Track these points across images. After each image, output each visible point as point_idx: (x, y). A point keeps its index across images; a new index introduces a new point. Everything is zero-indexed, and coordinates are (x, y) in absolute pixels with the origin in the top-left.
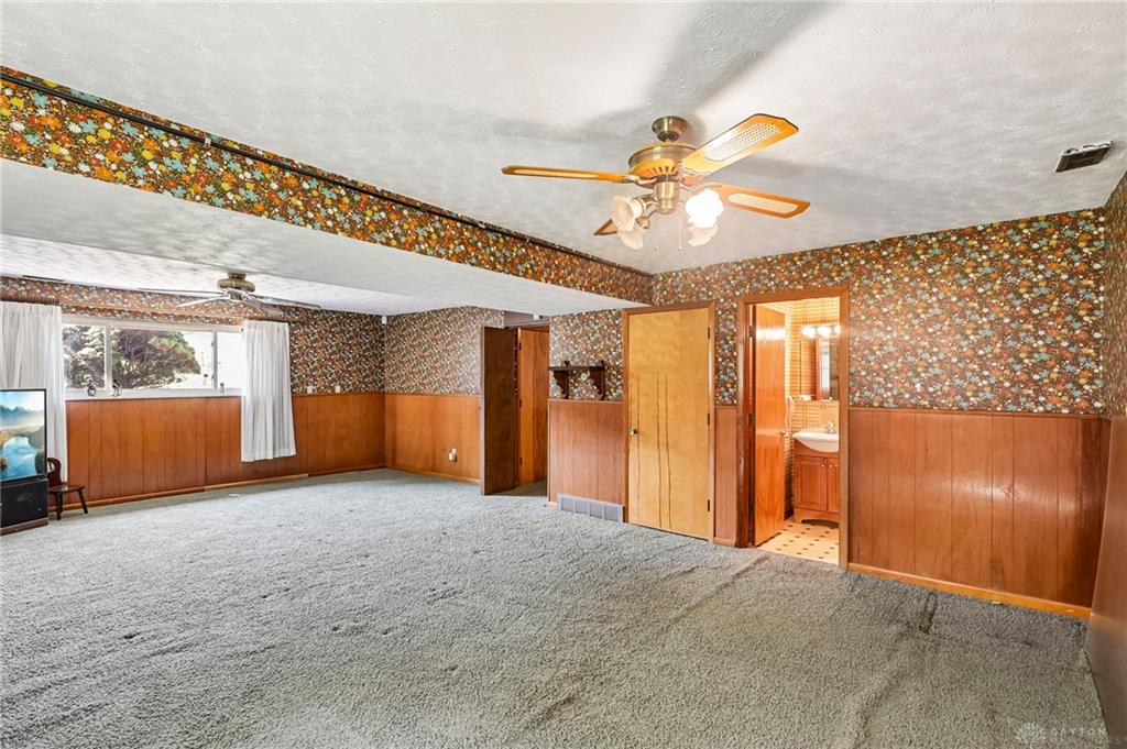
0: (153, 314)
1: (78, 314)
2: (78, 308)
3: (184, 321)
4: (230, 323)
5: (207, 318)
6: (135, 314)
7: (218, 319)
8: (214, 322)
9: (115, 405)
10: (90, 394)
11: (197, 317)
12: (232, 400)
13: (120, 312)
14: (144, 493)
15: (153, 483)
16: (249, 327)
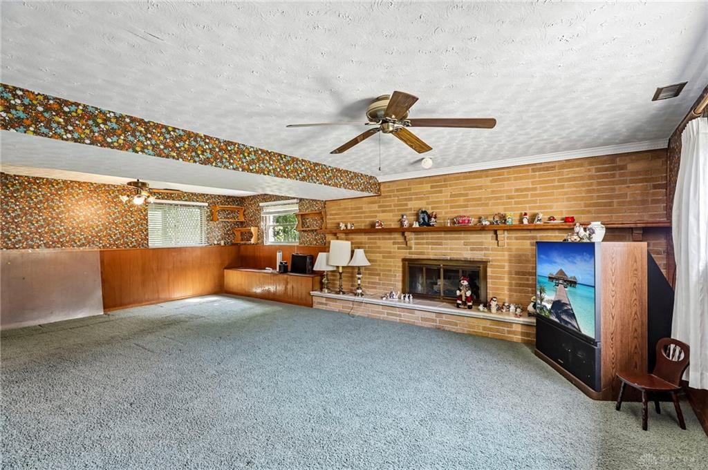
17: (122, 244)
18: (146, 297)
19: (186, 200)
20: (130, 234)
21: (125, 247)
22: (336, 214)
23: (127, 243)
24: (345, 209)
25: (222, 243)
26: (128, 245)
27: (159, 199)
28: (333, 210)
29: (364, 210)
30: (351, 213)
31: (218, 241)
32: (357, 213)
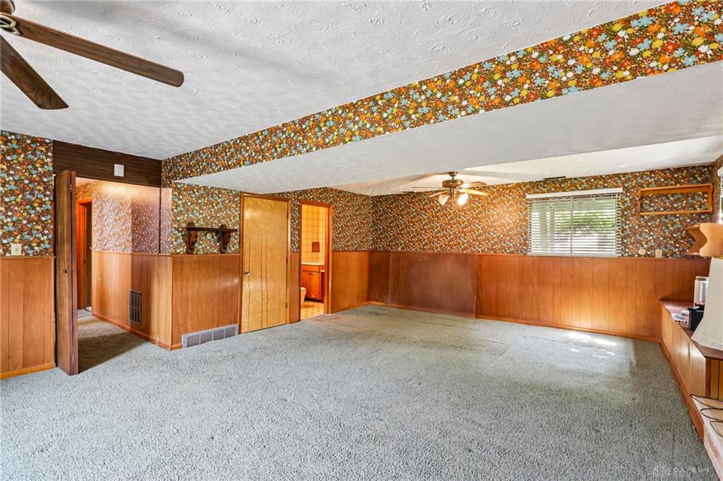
17: (499, 250)
18: (524, 314)
19: (585, 189)
20: (508, 238)
21: (502, 252)
23: (504, 248)
25: (659, 253)
26: (506, 251)
27: (544, 192)
31: (647, 250)
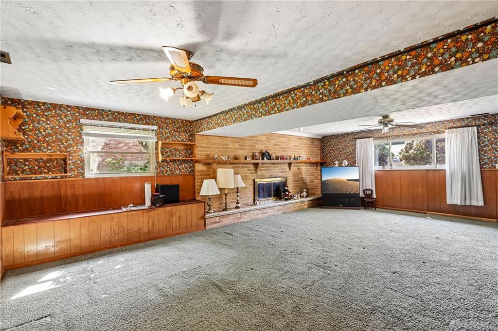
0: (404, 135)
1: (379, 140)
2: (379, 138)
3: (416, 136)
4: (440, 133)
5: (427, 132)
6: (397, 136)
7: (433, 132)
8: (431, 134)
9: (391, 172)
10: (383, 168)
11: (422, 133)
12: (441, 171)
13: (392, 136)
14: (401, 208)
15: (404, 205)
16: (449, 133)
22: (206, 147)
24: (214, 144)
28: (202, 143)
29: (229, 146)
30: (219, 148)
32: (224, 148)
